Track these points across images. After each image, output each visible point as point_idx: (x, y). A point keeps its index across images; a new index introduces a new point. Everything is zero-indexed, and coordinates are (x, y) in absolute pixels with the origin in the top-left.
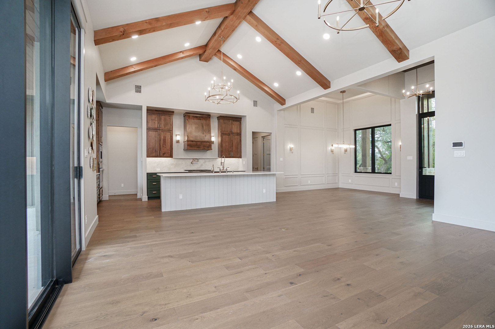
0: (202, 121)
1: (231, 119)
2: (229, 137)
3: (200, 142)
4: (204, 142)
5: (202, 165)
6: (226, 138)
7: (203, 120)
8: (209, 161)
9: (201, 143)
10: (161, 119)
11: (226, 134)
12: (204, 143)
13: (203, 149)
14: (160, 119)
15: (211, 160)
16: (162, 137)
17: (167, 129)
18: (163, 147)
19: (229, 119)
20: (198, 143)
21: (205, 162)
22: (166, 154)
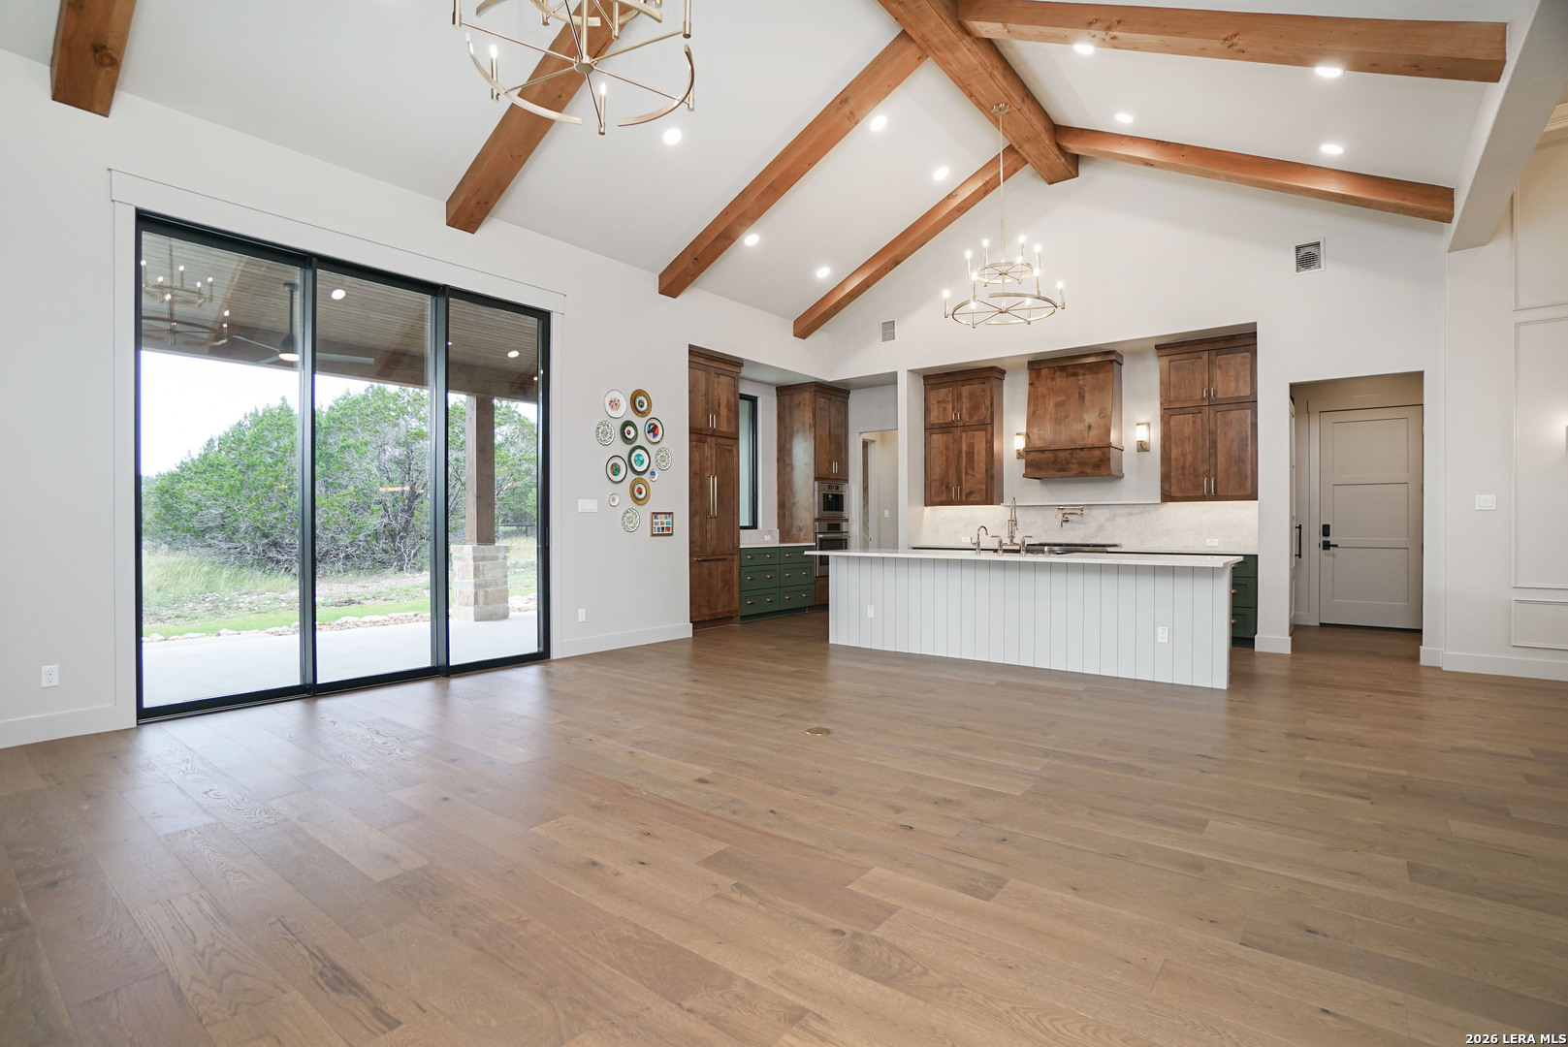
0: (1081, 378)
1: (1206, 346)
2: (1199, 421)
3: (1069, 452)
4: (1082, 449)
5: (1101, 528)
6: (1185, 423)
7: (1084, 375)
8: (1130, 514)
9: (1071, 454)
10: (961, 395)
11: (1182, 411)
12: (1082, 454)
13: (1076, 476)
14: (959, 397)
15: (1136, 510)
16: (964, 448)
17: (978, 421)
18: (966, 474)
19: (1198, 348)
20: (1062, 455)
21: (1114, 517)
22: (974, 495)
